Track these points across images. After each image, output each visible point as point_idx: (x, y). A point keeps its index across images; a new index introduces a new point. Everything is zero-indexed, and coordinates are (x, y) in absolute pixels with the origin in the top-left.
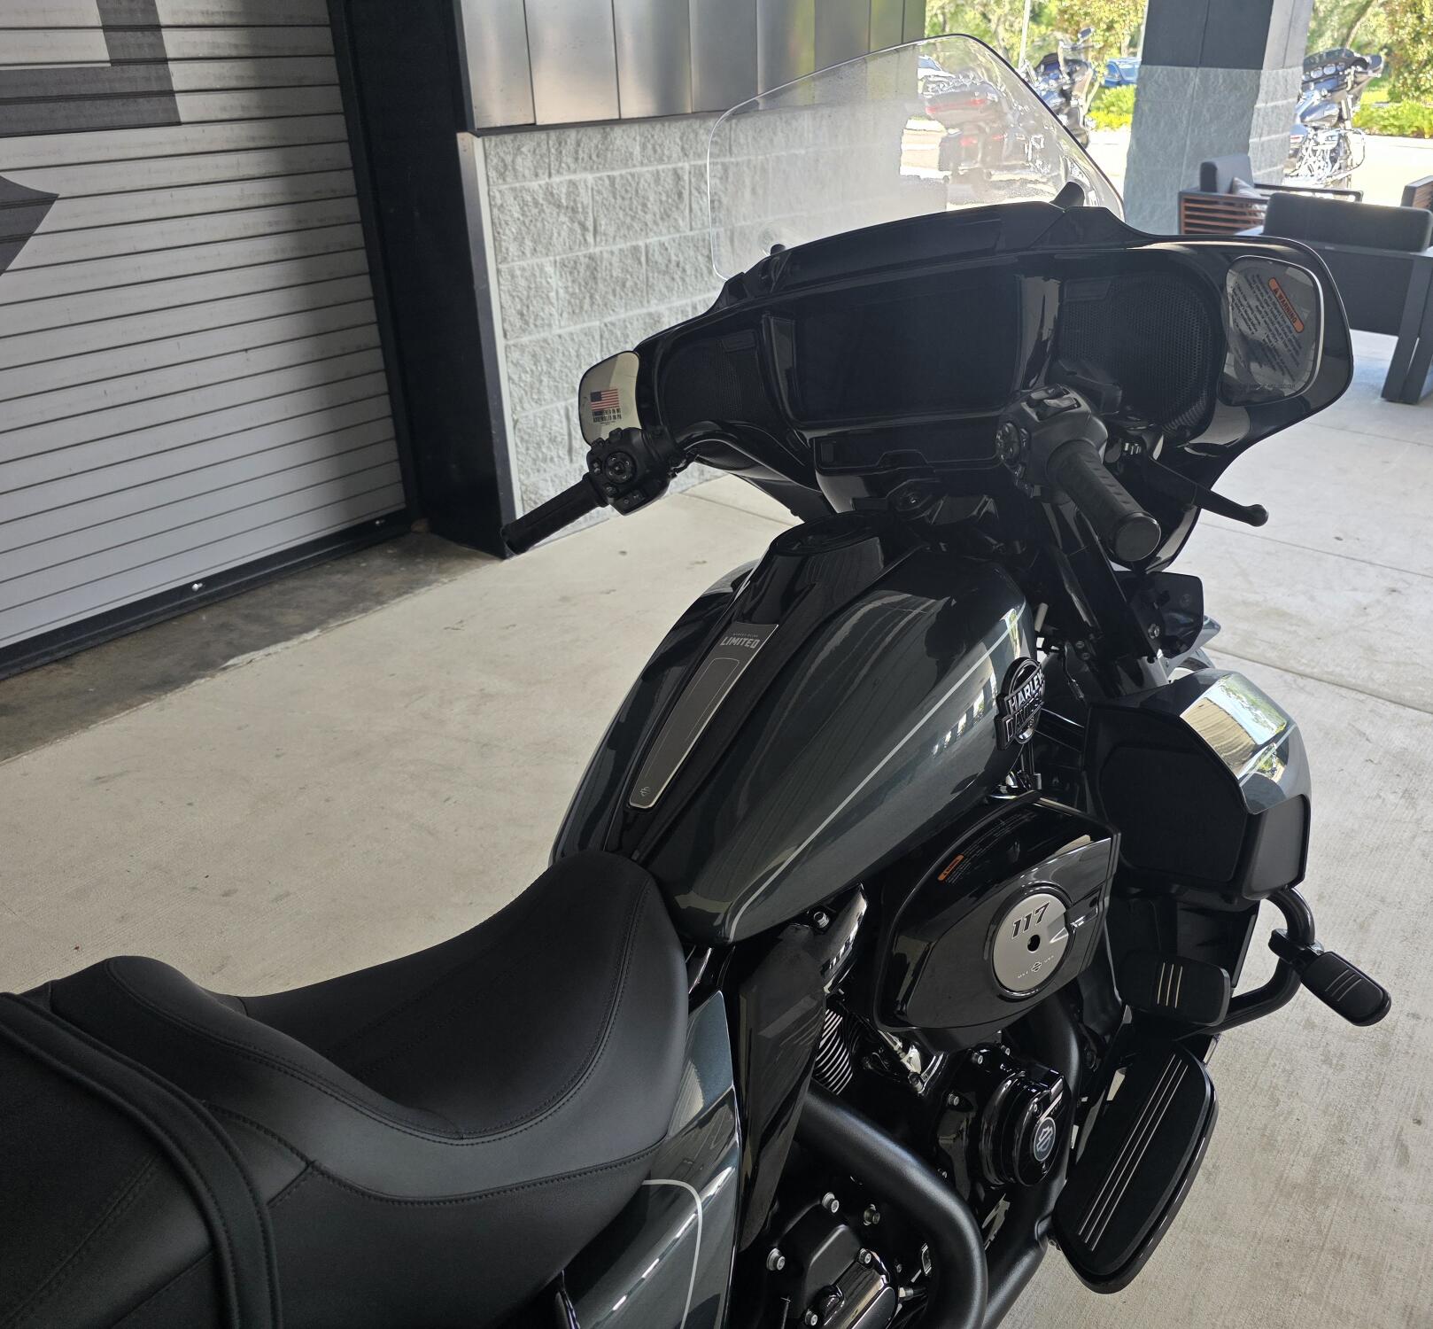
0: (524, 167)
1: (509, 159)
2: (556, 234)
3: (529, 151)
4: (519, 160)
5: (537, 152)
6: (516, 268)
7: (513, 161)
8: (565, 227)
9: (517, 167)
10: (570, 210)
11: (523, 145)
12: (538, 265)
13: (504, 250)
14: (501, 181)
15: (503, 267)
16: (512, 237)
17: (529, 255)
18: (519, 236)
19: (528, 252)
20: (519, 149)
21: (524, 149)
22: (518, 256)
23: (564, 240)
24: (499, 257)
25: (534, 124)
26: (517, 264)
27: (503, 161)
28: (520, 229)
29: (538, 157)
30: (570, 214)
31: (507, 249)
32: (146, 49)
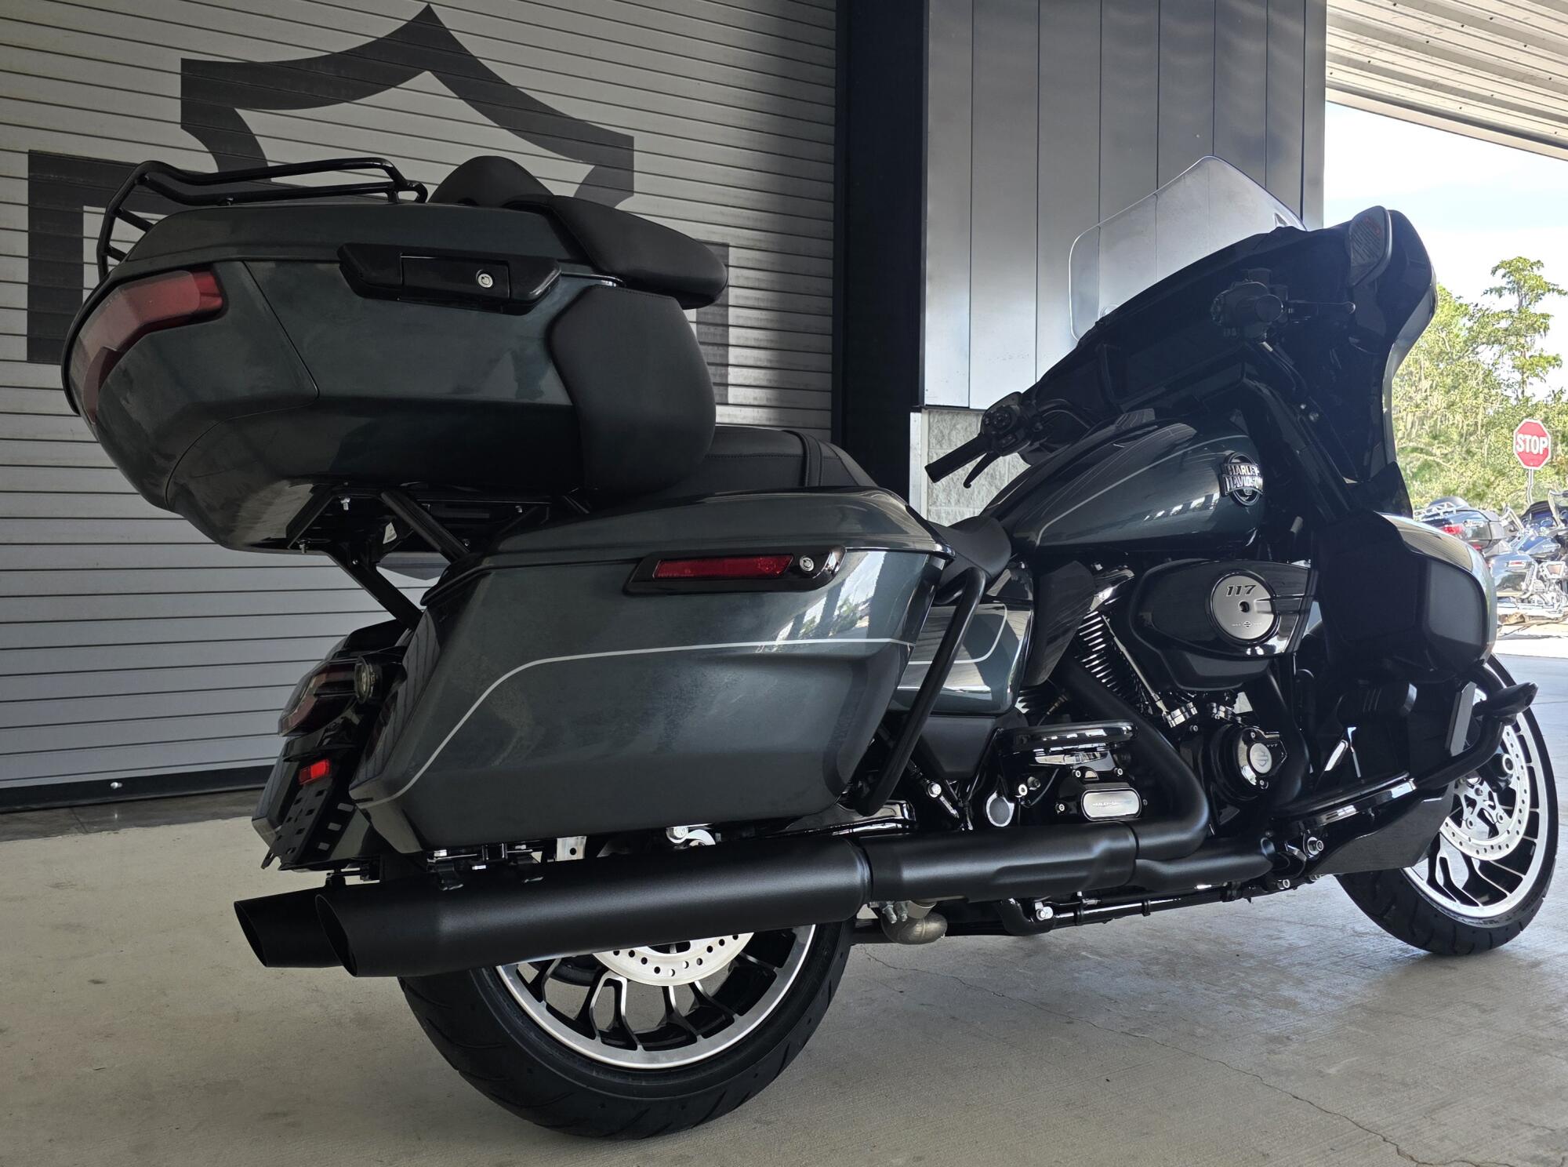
0: (957, 438)
1: (946, 432)
2: (976, 493)
3: (962, 428)
4: (954, 433)
5: (968, 429)
6: (942, 511)
7: (949, 434)
8: (984, 488)
9: (952, 438)
10: (989, 476)
11: (958, 424)
12: (959, 512)
13: (934, 495)
14: (938, 446)
15: (933, 509)
16: (942, 488)
17: (953, 504)
18: (947, 488)
19: (952, 501)
20: (954, 426)
21: (958, 426)
22: (945, 503)
23: (983, 497)
24: (930, 501)
25: (968, 408)
26: (943, 509)
27: (942, 432)
28: (949, 483)
29: (969, 433)
30: (989, 479)
31: (937, 496)
32: (718, 358)
